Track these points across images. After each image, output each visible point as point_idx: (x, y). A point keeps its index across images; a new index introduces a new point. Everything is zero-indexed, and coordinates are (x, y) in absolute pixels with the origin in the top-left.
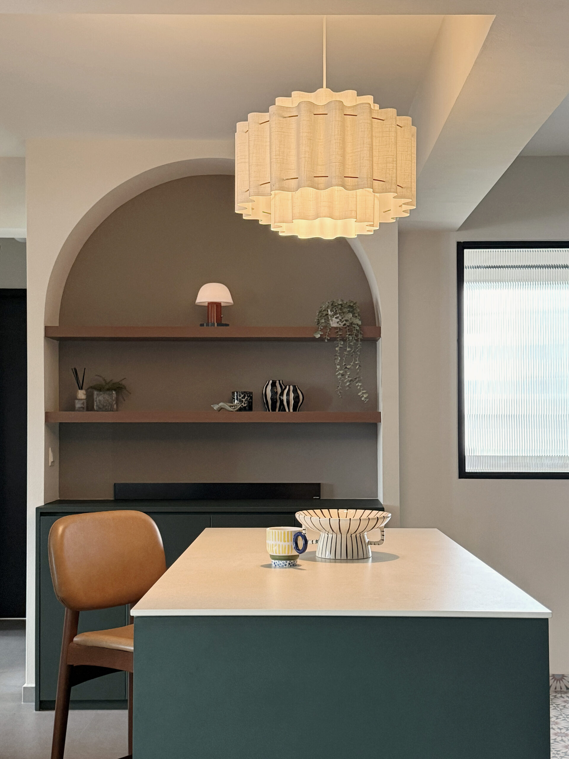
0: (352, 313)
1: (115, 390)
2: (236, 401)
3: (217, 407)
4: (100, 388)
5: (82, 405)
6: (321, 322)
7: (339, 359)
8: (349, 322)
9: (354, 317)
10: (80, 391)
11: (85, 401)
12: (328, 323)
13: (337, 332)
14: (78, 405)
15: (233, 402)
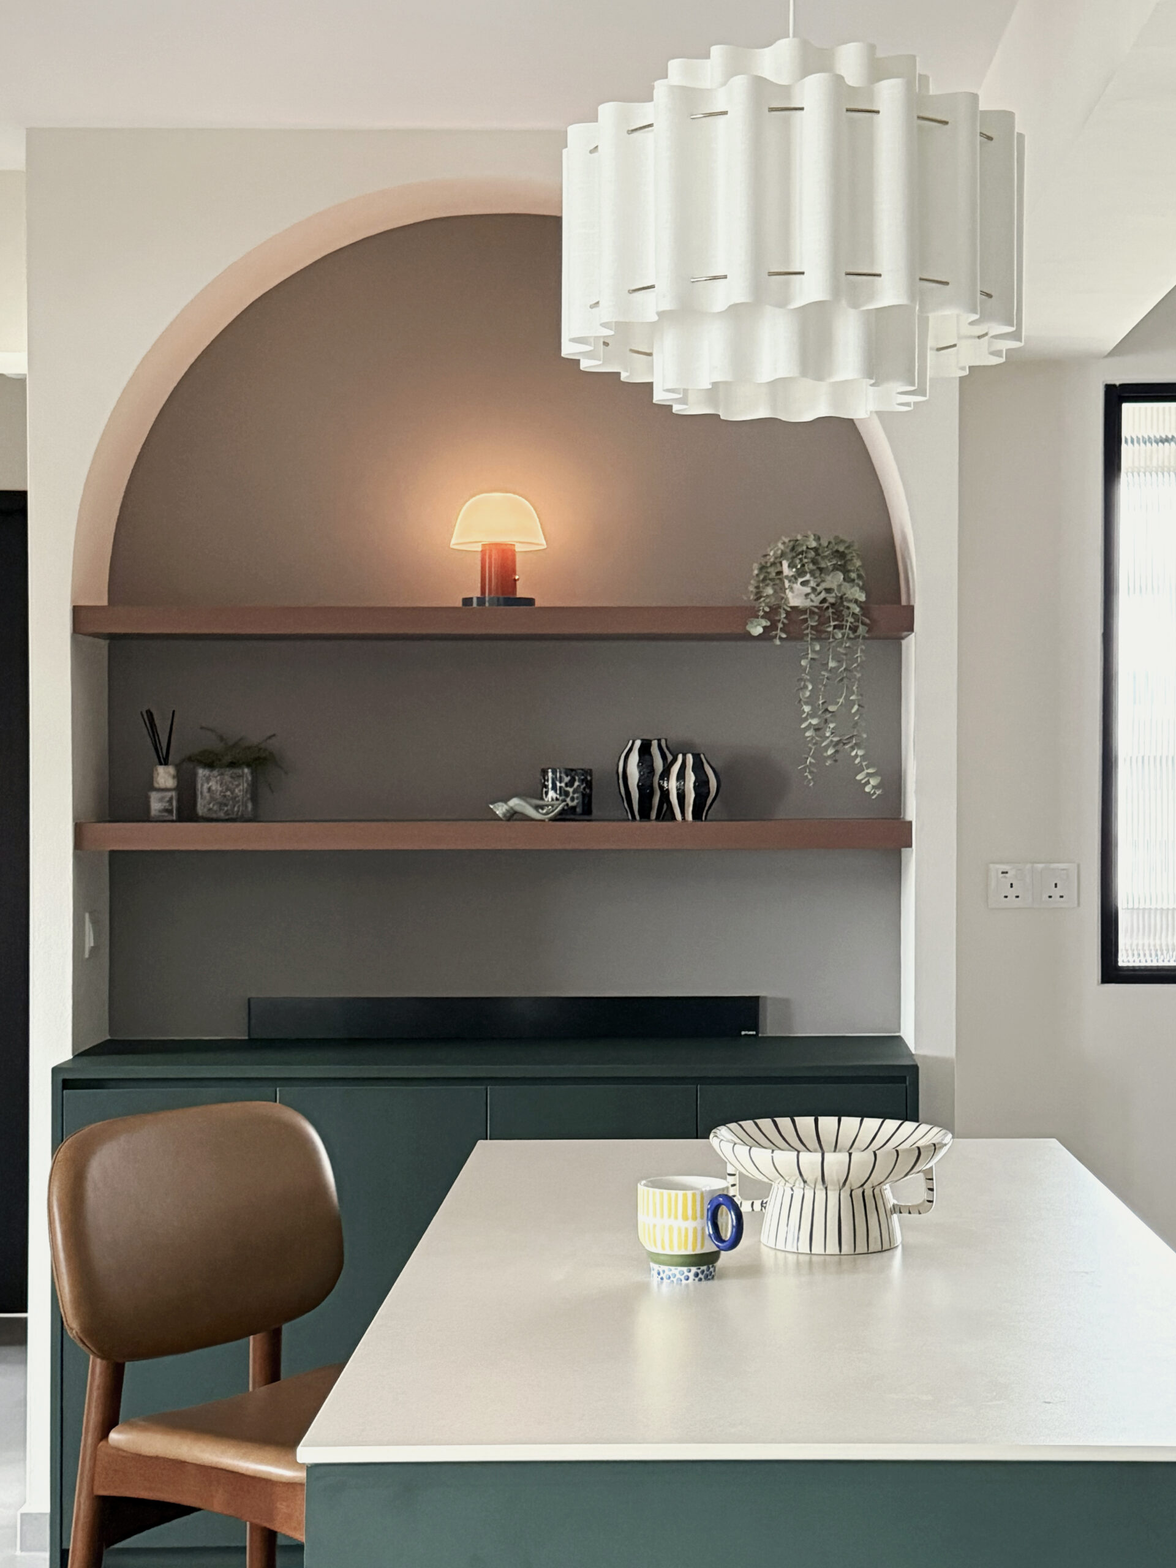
0: (841, 571)
1: (248, 766)
2: (552, 794)
3: (504, 810)
4: (210, 761)
5: (167, 804)
6: (765, 595)
7: (810, 687)
8: (833, 595)
9: (848, 582)
10: (161, 770)
11: (174, 794)
12: (782, 598)
13: (806, 620)
14: (156, 805)
15: (544, 795)
